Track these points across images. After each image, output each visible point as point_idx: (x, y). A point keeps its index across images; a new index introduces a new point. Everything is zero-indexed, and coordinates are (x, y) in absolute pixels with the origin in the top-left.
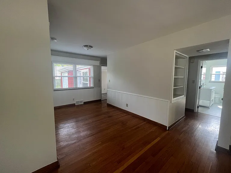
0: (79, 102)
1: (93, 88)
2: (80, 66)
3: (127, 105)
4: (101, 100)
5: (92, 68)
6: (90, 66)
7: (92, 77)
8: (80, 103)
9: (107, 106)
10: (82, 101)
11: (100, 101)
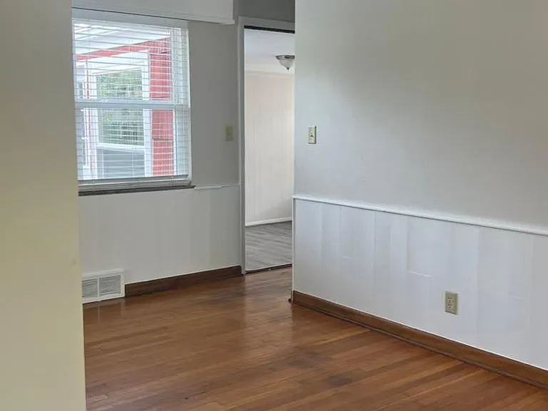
0: (94, 281)
1: (189, 186)
2: (98, 29)
3: (451, 303)
4: (238, 269)
5: (177, 41)
6: (169, 26)
7: (180, 109)
8: (104, 292)
9: (290, 314)
10: (117, 278)
11: (233, 275)
